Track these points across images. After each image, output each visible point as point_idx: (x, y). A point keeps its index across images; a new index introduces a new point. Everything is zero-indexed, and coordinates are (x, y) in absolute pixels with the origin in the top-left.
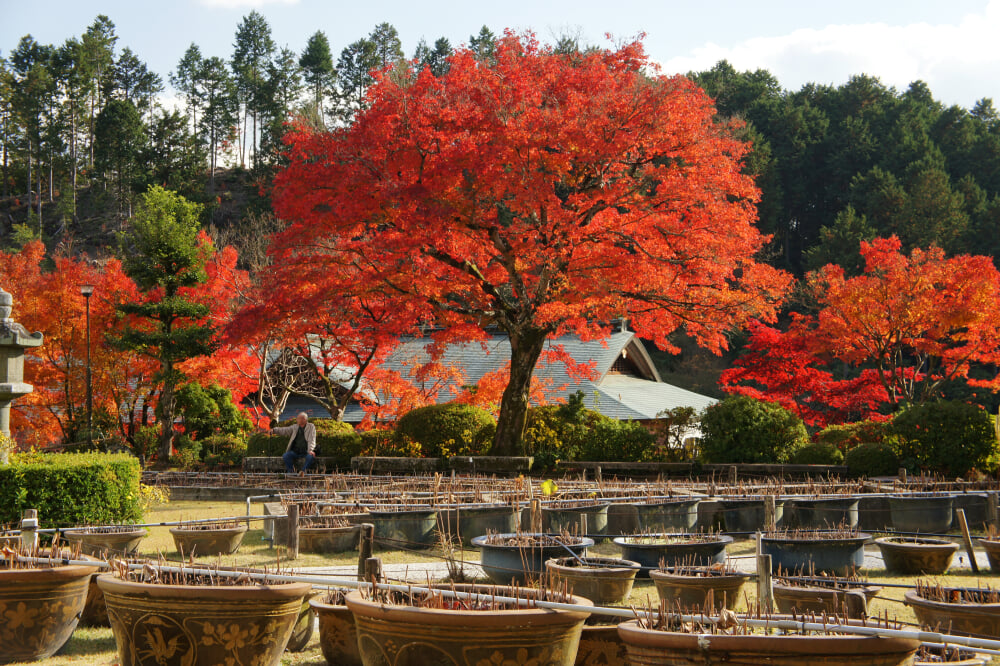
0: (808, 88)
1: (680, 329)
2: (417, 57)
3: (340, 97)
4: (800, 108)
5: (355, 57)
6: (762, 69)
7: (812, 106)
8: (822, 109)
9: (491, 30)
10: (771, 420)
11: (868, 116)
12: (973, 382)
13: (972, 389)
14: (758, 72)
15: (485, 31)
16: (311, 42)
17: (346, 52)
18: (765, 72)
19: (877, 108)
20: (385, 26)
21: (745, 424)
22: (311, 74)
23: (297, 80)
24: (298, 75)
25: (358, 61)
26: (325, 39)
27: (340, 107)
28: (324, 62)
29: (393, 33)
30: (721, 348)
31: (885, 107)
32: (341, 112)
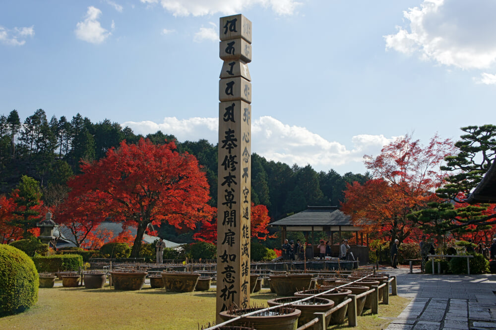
0: (187, 142)
1: (183, 222)
2: (52, 121)
3: (24, 134)
4: (185, 148)
5: (31, 120)
6: (172, 135)
7: (188, 148)
8: (191, 149)
9: (80, 115)
10: (211, 247)
11: (205, 152)
12: (259, 238)
13: (259, 240)
14: (171, 135)
15: (78, 115)
16: (11, 113)
17: (28, 119)
18: (173, 136)
19: (208, 150)
20: (41, 110)
21: (204, 249)
22: (11, 125)
23: (6, 127)
24: (7, 125)
25: (32, 122)
26: (17, 113)
27: (24, 137)
28: (17, 121)
29: (44, 113)
30: (194, 228)
31: (210, 150)
32: (24, 139)
